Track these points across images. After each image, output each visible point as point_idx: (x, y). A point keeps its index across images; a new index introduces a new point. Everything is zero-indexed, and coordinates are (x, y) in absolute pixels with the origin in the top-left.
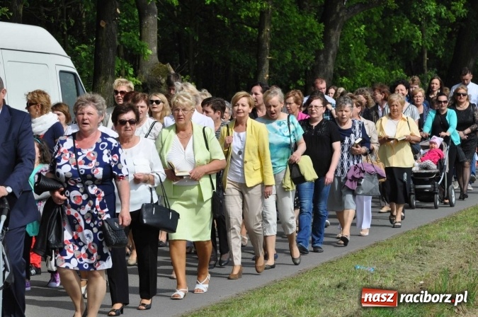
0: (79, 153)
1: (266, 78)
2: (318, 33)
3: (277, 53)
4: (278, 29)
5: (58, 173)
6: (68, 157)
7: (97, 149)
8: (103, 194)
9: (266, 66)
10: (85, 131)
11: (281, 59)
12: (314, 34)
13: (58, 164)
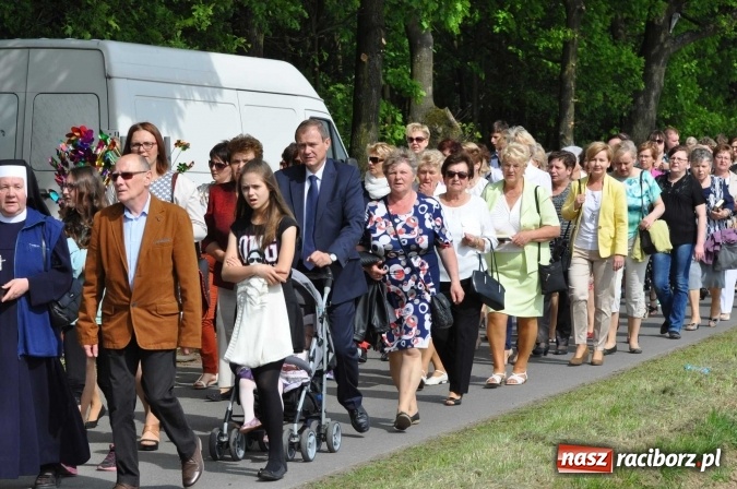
0: (397, 221)
1: (570, 126)
2: (638, 69)
3: (584, 94)
4: (586, 64)
6: (384, 225)
7: (416, 214)
8: (427, 266)
9: (571, 111)
10: (398, 193)
11: (589, 102)
12: (631, 71)
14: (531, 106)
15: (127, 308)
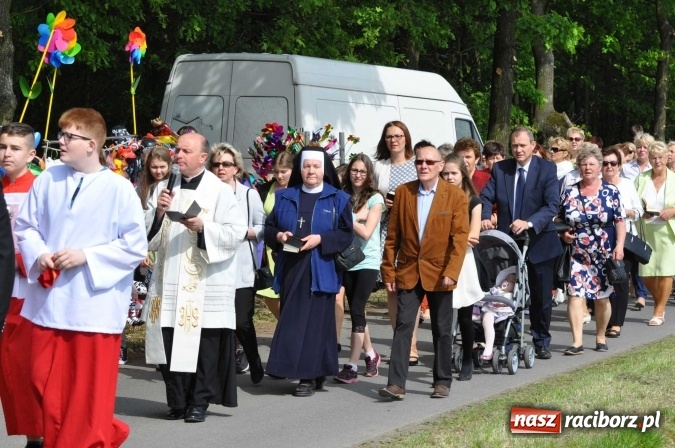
0: (585, 200)
1: (662, 129)
5: (568, 219)
6: (575, 203)
7: (600, 196)
8: (606, 236)
9: (663, 116)
10: (588, 180)
13: (567, 211)
14: (631, 112)
15: (416, 260)
